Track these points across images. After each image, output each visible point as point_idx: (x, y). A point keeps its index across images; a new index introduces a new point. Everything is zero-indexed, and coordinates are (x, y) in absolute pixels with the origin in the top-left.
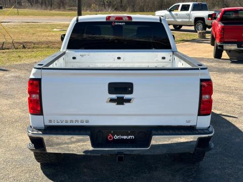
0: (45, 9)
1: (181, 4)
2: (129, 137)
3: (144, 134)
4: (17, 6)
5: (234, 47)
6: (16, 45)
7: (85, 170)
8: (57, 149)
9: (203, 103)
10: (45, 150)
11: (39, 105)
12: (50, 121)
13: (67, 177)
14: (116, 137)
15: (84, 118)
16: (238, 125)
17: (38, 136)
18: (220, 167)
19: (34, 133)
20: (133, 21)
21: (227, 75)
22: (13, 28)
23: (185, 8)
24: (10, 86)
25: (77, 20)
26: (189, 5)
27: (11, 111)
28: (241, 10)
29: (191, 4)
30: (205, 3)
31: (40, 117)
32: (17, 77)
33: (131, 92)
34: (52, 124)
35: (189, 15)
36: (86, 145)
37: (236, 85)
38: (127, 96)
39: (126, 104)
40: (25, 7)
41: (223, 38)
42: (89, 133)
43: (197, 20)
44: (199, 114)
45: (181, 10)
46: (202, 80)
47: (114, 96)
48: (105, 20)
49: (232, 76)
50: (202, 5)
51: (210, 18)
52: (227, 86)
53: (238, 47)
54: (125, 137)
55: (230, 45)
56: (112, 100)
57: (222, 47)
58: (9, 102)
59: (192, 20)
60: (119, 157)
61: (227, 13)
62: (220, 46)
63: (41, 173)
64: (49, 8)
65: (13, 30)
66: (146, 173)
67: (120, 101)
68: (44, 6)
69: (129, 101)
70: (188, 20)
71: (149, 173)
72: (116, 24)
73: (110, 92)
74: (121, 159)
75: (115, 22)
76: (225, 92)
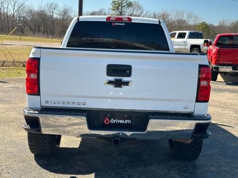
0: (46, 38)
1: (178, 32)
2: (126, 121)
3: (140, 119)
4: (20, 34)
5: (229, 69)
6: (16, 64)
7: (80, 162)
8: (54, 130)
9: (201, 91)
10: (40, 131)
11: (37, 86)
12: (47, 102)
13: (61, 167)
14: (113, 121)
15: (82, 100)
16: (233, 133)
17: (34, 115)
18: (217, 165)
19: (30, 112)
20: (133, 22)
21: (223, 94)
22: (15, 50)
23: (182, 36)
24: (8, 94)
25: (78, 19)
26: (185, 34)
27: (8, 113)
28: (236, 36)
29: (187, 32)
30: (201, 32)
31: (37, 97)
32: (15, 88)
33: (129, 75)
34: (49, 105)
35: (185, 42)
36: (82, 128)
37: (232, 101)
38: (125, 79)
39: (124, 87)
40: (27, 35)
41: (218, 60)
42: (86, 114)
43: (193, 47)
44: (197, 101)
45: (178, 38)
46: (200, 66)
47: (112, 78)
48: (105, 20)
49: (227, 94)
50: (198, 34)
51: (206, 44)
52: (223, 102)
53: (233, 69)
54: (121, 122)
55: (225, 67)
56: (110, 82)
57: (217, 69)
58: (6, 106)
59: (188, 47)
60: (114, 141)
61: (222, 38)
62: (215, 68)
63: (34, 163)
64: (51, 36)
65: (14, 51)
66: (141, 167)
67: (118, 84)
68: (45, 35)
69: (127, 83)
70: (184, 47)
71: (144, 167)
72: (116, 24)
73: (109, 74)
74: (116, 142)
75: (115, 23)
76: (221, 107)
